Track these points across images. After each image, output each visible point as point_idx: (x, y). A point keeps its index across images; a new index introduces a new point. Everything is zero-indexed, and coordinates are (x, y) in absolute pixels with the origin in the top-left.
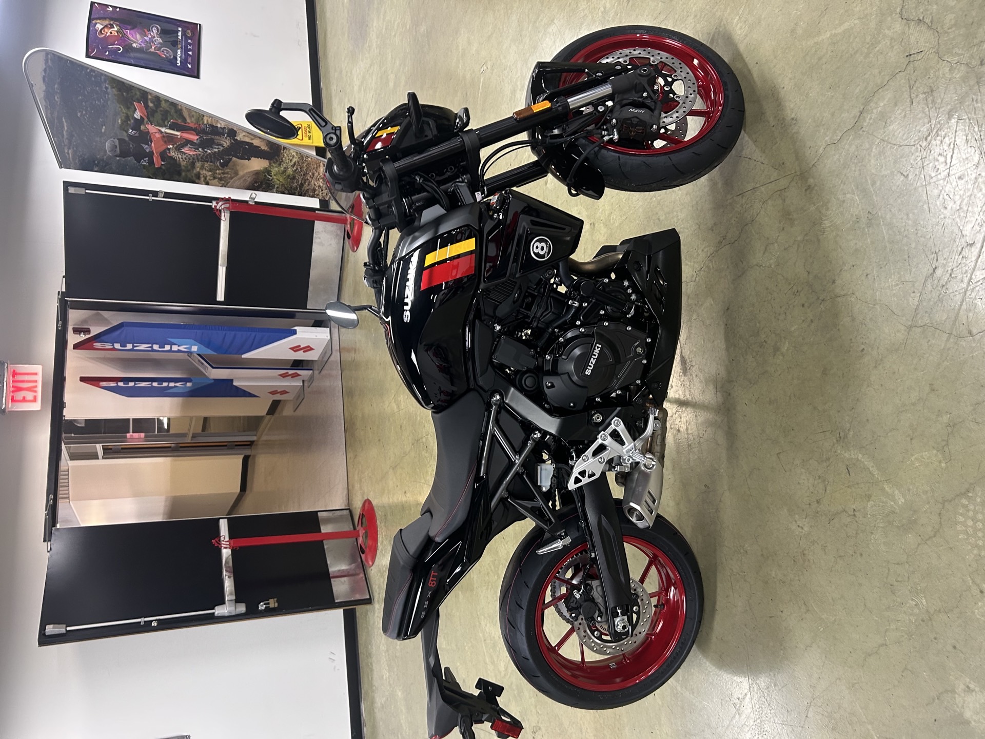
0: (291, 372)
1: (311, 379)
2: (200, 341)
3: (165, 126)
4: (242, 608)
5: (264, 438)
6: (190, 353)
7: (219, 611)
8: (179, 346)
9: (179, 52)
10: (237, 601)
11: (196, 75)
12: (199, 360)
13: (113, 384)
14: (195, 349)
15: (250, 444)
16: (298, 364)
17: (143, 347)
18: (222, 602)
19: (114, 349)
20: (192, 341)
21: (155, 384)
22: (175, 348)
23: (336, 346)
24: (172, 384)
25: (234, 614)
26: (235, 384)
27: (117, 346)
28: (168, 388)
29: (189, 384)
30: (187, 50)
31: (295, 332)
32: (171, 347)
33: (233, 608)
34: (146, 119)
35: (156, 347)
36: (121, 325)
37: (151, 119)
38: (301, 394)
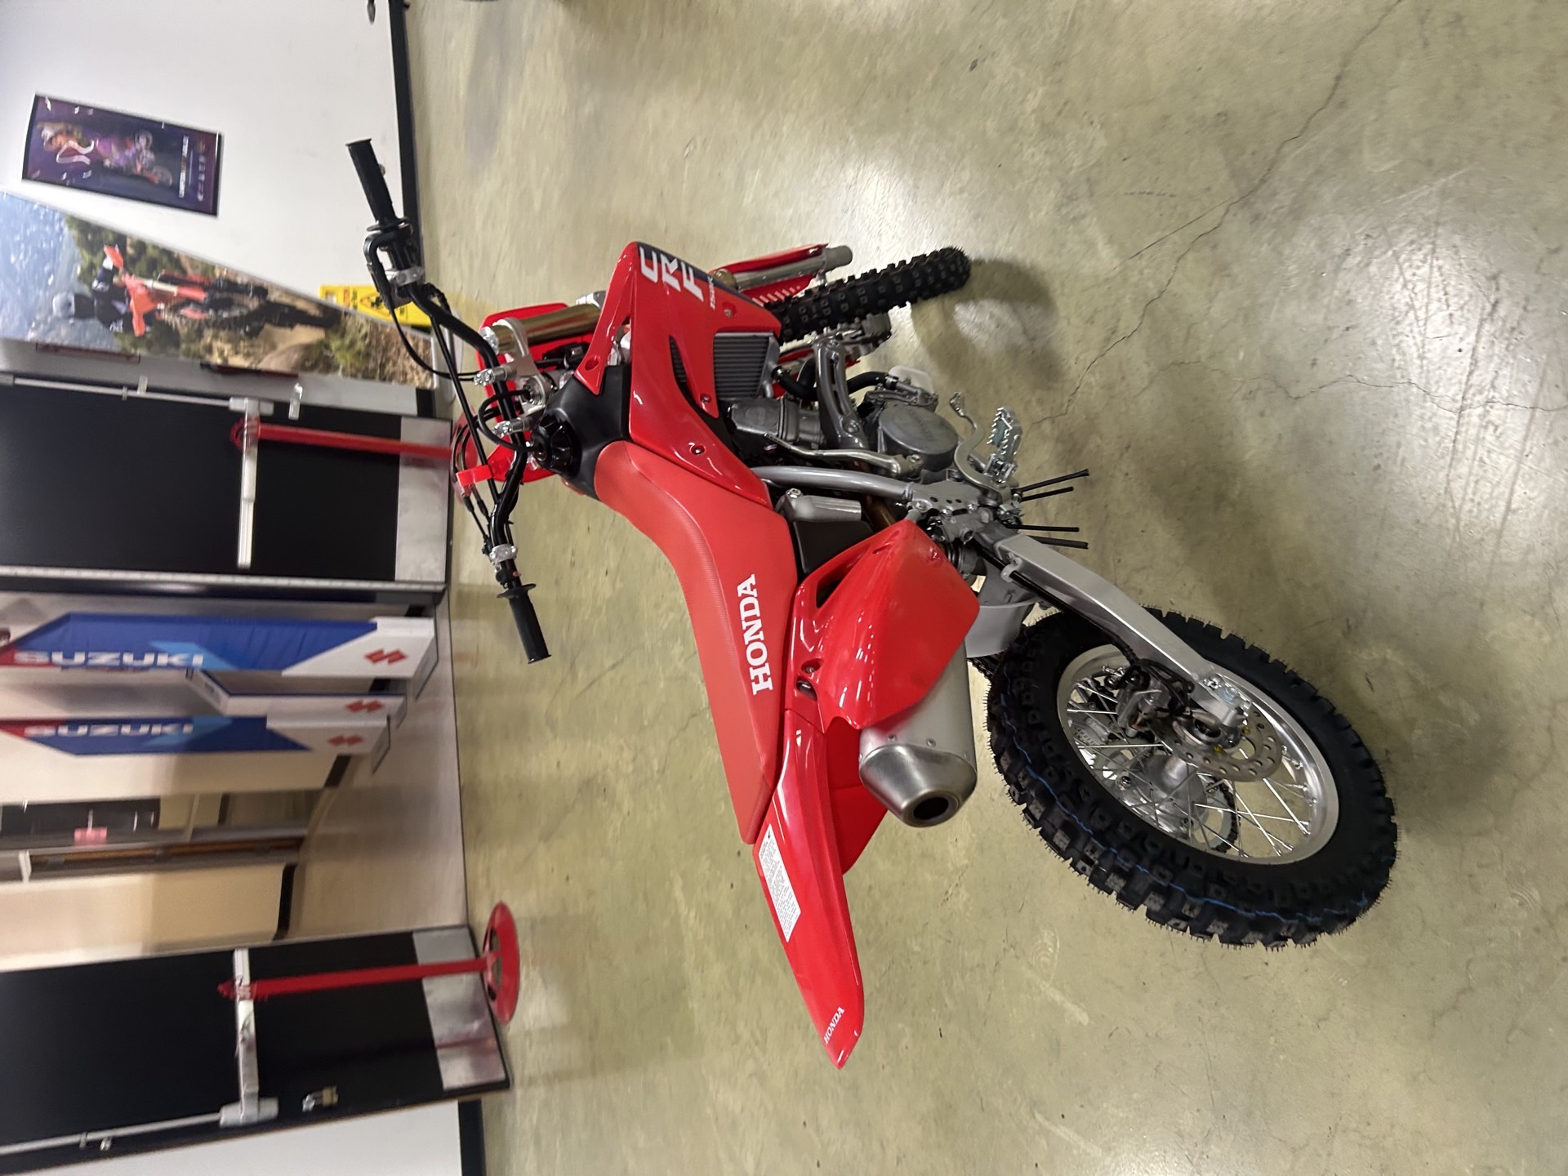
0: (367, 700)
1: (402, 713)
2: (210, 646)
3: (155, 279)
4: (271, 1108)
5: (322, 830)
6: (189, 670)
7: (229, 1115)
8: (169, 656)
9: (183, 176)
10: (263, 1094)
11: (211, 209)
12: (206, 685)
13: (48, 731)
14: (198, 660)
15: (297, 844)
16: (381, 686)
17: (104, 659)
18: (234, 1098)
19: (51, 664)
20: (193, 646)
21: (126, 730)
22: (163, 660)
23: (446, 652)
24: (156, 729)
25: (255, 1119)
26: (270, 724)
27: (58, 657)
28: (149, 736)
29: (187, 729)
30: (196, 173)
31: (374, 627)
32: (156, 658)
33: (255, 1110)
34: (121, 270)
35: (128, 659)
36: (65, 619)
37: (131, 269)
38: (385, 743)
